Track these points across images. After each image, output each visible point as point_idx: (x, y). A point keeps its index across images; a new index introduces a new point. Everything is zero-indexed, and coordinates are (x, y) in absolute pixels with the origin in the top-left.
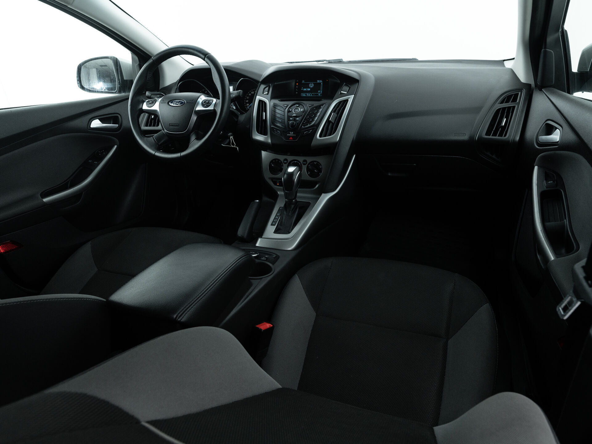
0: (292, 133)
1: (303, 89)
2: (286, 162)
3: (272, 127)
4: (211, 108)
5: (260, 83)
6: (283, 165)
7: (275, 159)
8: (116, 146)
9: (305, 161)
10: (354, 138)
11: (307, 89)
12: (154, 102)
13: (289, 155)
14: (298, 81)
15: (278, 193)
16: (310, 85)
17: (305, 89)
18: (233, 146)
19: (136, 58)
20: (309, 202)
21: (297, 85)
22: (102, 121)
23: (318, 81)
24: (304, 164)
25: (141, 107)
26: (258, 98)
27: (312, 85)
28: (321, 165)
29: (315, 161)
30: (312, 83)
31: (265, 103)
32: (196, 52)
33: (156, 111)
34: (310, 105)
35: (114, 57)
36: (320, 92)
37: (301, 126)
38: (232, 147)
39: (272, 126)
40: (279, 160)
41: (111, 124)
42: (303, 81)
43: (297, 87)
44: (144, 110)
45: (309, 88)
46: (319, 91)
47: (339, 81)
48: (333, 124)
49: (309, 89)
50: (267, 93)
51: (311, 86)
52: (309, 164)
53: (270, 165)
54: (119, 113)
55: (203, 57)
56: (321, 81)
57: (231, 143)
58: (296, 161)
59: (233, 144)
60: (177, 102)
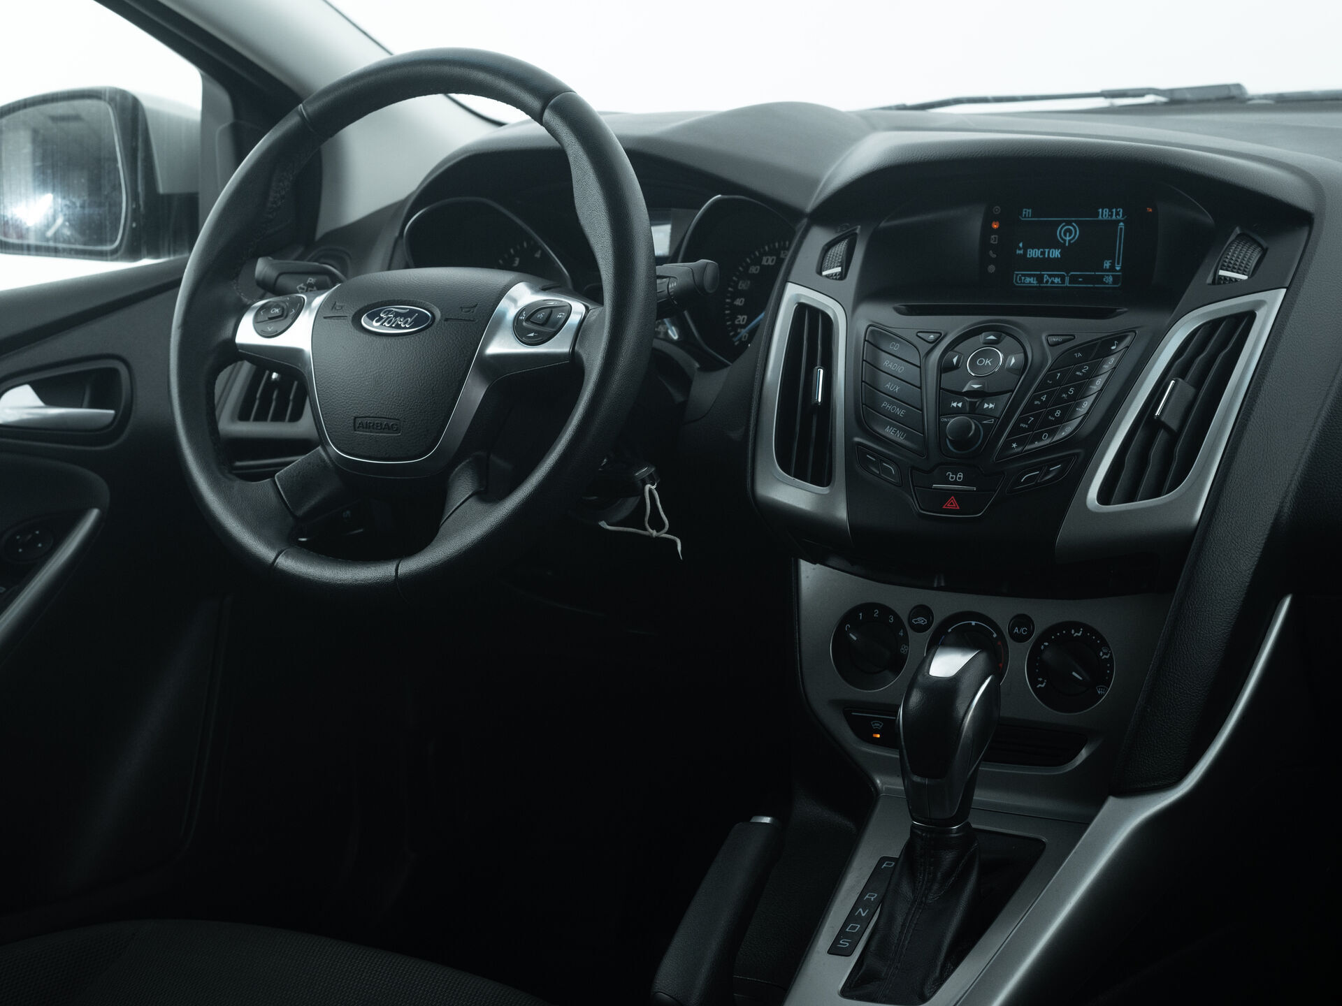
0: (960, 475)
1: (1025, 249)
2: (921, 621)
3: (859, 444)
4: (558, 346)
5: (805, 221)
6: (905, 640)
7: (867, 608)
8: (94, 514)
9: (1023, 620)
10: (1286, 510)
11: (1043, 253)
12: (288, 315)
13: (939, 589)
14: (997, 210)
15: (874, 784)
16: (1060, 231)
17: (1034, 253)
18: (654, 533)
19: (224, 98)
20: (1040, 841)
21: (995, 232)
22: (46, 393)
23: (1104, 214)
24: (1019, 639)
25: (227, 333)
26: (793, 293)
27: (1069, 234)
28: (1104, 643)
29: (1077, 625)
30: (1069, 223)
31: (828, 323)
32: (503, 84)
33: (295, 354)
34: (1055, 339)
35: (124, 94)
36: (1112, 268)
37: (1007, 445)
38: (650, 537)
39: (857, 439)
40: (886, 610)
41: (81, 407)
42: (1027, 212)
43: (994, 239)
44: (243, 346)
45: (1055, 244)
46: (1107, 264)
47: (1209, 220)
48: (1174, 436)
49: (1056, 253)
50: (839, 269)
51: (1068, 238)
52: (1045, 635)
53: (840, 636)
54: (124, 355)
55: (536, 104)
56: (1118, 214)
57: (647, 519)
58: (973, 623)
59: (657, 523)
60: (397, 315)
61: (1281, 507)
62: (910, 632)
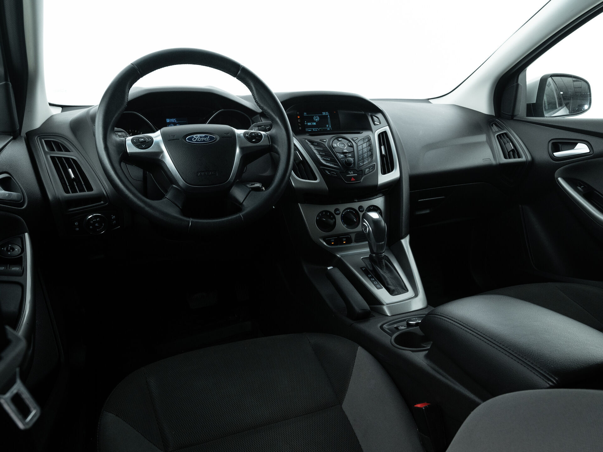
0: (352, 172)
1: (307, 123)
2: (338, 212)
6: (335, 218)
7: (322, 212)
11: (311, 124)
14: (298, 113)
15: (338, 256)
16: (314, 118)
17: (309, 124)
21: (299, 119)
23: (324, 113)
27: (317, 119)
28: (378, 209)
29: (372, 206)
30: (316, 116)
36: (329, 127)
37: (359, 163)
39: (320, 167)
40: (327, 212)
42: (305, 114)
43: (299, 121)
45: (314, 121)
46: (327, 126)
47: (364, 113)
49: (315, 124)
51: (317, 120)
52: (366, 210)
56: (327, 113)
58: (349, 210)
60: (201, 137)
62: (336, 216)
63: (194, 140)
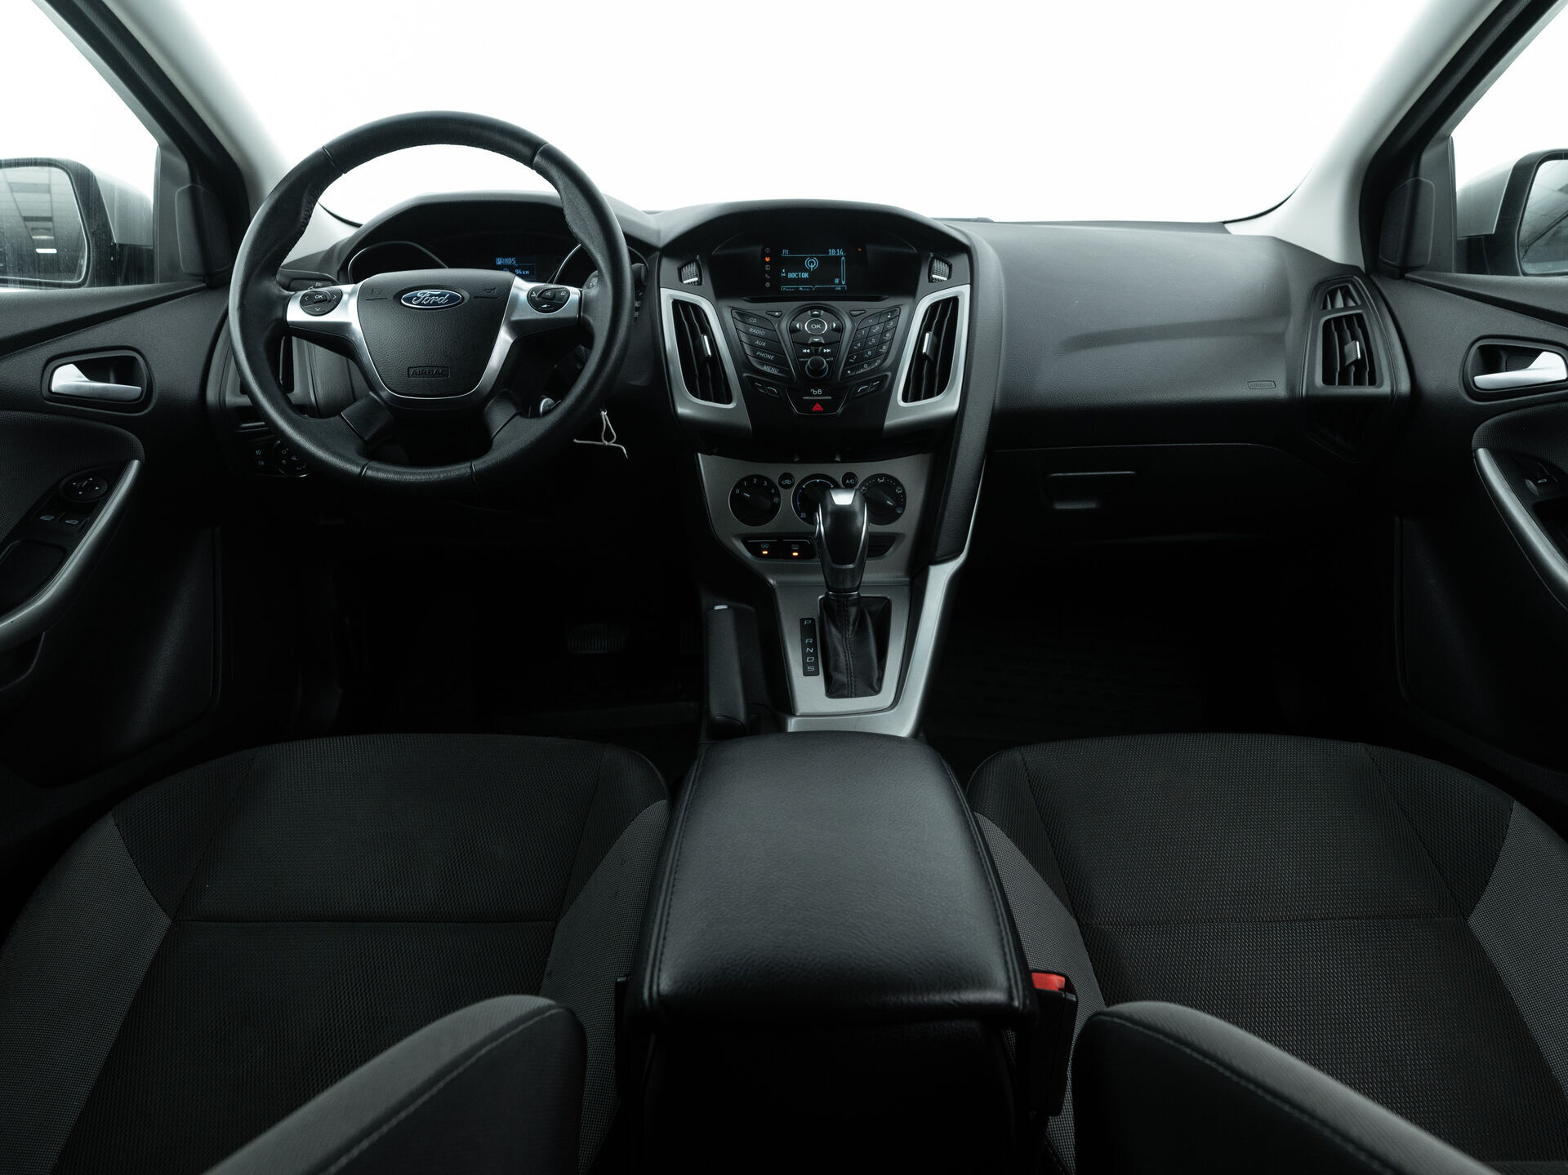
0: (820, 391)
1: (787, 273)
2: (788, 482)
3: (747, 376)
5: (658, 253)
6: (778, 494)
7: (749, 478)
8: (136, 463)
9: (849, 476)
11: (797, 275)
13: (798, 462)
14: (768, 250)
15: (769, 582)
16: (807, 262)
17: (792, 275)
18: (606, 443)
19: (182, 165)
20: (885, 598)
21: (767, 263)
22: (89, 369)
23: (832, 252)
24: (848, 486)
26: (667, 296)
27: (812, 264)
28: (899, 483)
29: (880, 476)
30: (811, 258)
31: (697, 309)
33: (343, 327)
34: (854, 313)
36: (840, 283)
37: (844, 372)
38: (606, 446)
39: (745, 375)
40: (761, 478)
41: (109, 382)
42: (785, 252)
43: (767, 268)
44: (294, 323)
45: (806, 270)
46: (837, 281)
47: (914, 250)
49: (805, 275)
50: (696, 279)
51: (812, 266)
52: (864, 484)
53: (736, 500)
56: (841, 252)
57: (603, 434)
58: (818, 481)
59: (609, 437)
60: (431, 296)
61: (994, 400)
62: (781, 490)
63: (416, 300)
